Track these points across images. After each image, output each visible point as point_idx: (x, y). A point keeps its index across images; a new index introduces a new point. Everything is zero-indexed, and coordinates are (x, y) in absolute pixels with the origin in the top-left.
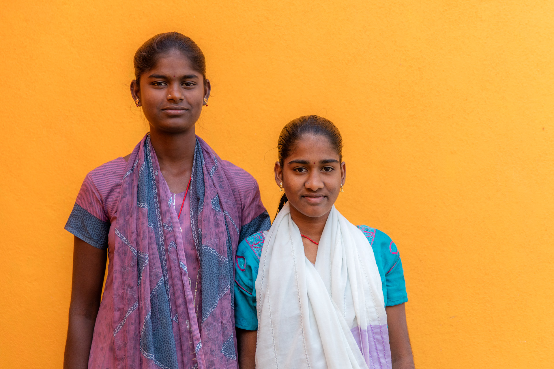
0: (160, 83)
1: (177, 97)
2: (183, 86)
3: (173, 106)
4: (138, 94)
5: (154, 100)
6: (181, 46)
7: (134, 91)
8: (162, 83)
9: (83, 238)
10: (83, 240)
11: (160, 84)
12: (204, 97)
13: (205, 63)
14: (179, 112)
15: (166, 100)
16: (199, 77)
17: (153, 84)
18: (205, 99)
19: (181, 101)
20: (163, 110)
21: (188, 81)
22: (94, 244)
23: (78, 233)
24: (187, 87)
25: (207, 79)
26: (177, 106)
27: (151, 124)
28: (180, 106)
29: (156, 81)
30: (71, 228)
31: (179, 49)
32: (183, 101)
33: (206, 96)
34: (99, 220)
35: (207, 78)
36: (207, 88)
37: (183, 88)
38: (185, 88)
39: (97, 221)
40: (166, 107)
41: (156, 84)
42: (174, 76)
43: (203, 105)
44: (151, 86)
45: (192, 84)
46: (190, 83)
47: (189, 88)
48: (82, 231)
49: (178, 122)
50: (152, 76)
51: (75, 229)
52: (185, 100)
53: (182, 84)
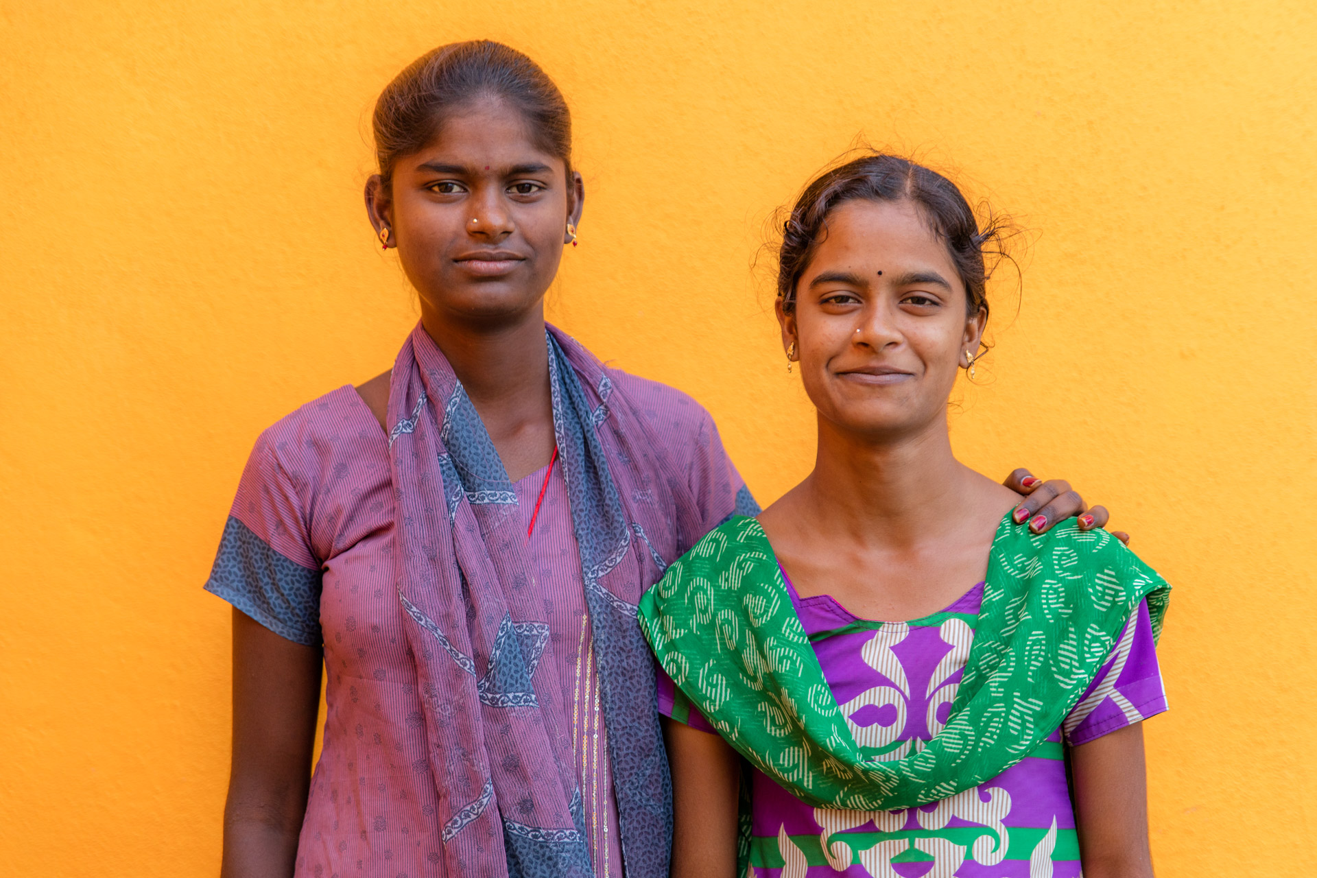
0: (447, 184)
2: (510, 195)
4: (387, 215)
6: (506, 82)
7: (375, 206)
8: (453, 184)
9: (264, 619)
10: (265, 625)
11: (446, 188)
12: (567, 220)
13: (569, 127)
14: (501, 266)
16: (555, 169)
17: (427, 187)
18: (570, 227)
19: (506, 235)
22: (295, 635)
23: (251, 606)
25: (575, 172)
26: (497, 251)
28: (504, 250)
30: (232, 593)
32: (513, 236)
34: (303, 570)
37: (510, 198)
38: (516, 200)
39: (297, 573)
40: (465, 253)
41: (436, 189)
43: (566, 242)
45: (536, 186)
46: (531, 186)
47: (524, 199)
48: (260, 600)
49: (498, 292)
50: (425, 167)
51: (244, 596)
52: (516, 233)
53: (508, 189)
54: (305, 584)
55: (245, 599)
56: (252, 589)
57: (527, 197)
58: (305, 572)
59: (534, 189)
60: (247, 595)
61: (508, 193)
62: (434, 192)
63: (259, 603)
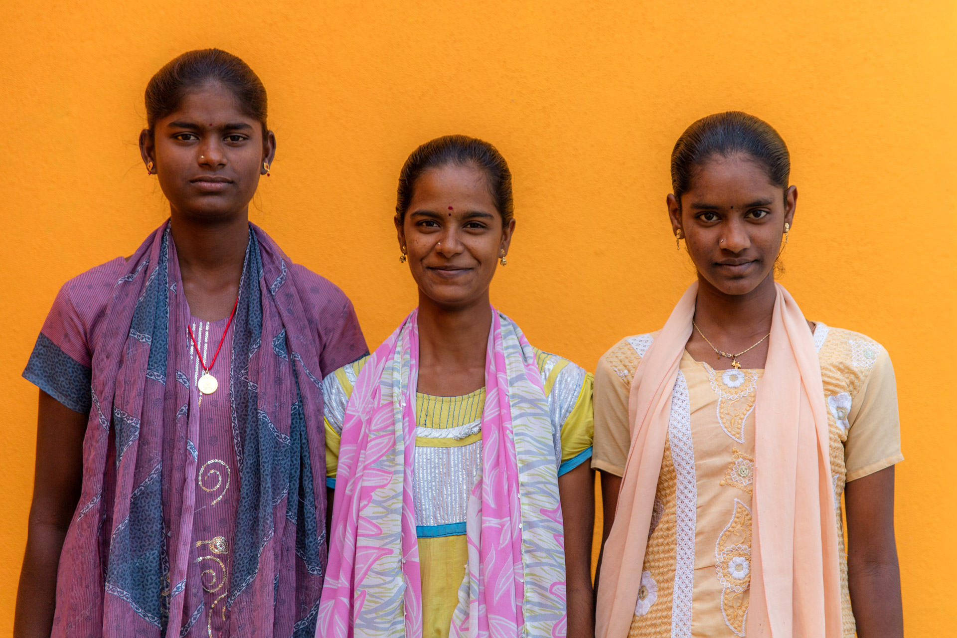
0: (186, 135)
1: (214, 160)
2: (226, 142)
4: (152, 154)
5: (177, 165)
6: (223, 74)
7: (145, 147)
8: (190, 135)
9: (54, 393)
10: (54, 397)
11: (186, 137)
12: (263, 160)
13: (266, 102)
14: (218, 186)
15: (196, 165)
16: (253, 127)
17: (174, 136)
18: (265, 164)
19: (221, 166)
20: (193, 181)
21: (236, 133)
22: (72, 405)
23: (46, 385)
24: (233, 143)
25: (270, 131)
26: (215, 176)
27: (173, 205)
28: (220, 176)
29: (179, 133)
30: (34, 377)
31: (219, 79)
32: (226, 167)
33: (267, 160)
34: (79, 365)
35: (270, 127)
36: (269, 145)
37: (226, 144)
38: (230, 145)
39: (75, 367)
40: (197, 177)
41: (180, 138)
42: (211, 125)
43: (262, 174)
44: (173, 140)
45: (242, 137)
46: (239, 137)
47: (235, 145)
48: (52, 381)
49: (217, 202)
50: (173, 125)
51: (42, 379)
52: (228, 166)
53: (224, 139)
54: (80, 374)
55: (42, 381)
56: (47, 375)
57: (236, 143)
58: (81, 367)
59: (241, 139)
60: (44, 378)
61: (224, 141)
62: (178, 139)
63: (51, 383)
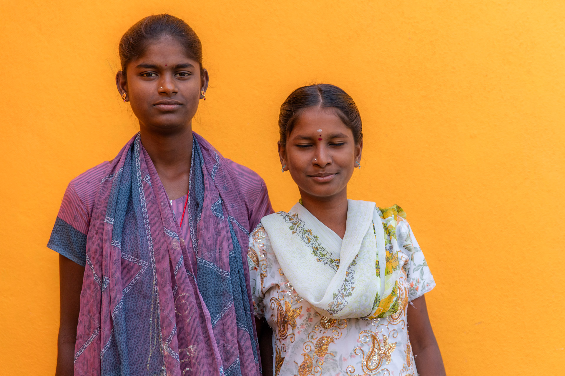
0: (149, 73)
1: (170, 89)
2: (176, 77)
3: (166, 100)
4: (125, 87)
5: (144, 94)
6: (173, 30)
7: (120, 84)
8: (152, 73)
9: (70, 256)
10: (70, 259)
11: (149, 75)
12: (201, 89)
13: (201, 49)
14: (173, 107)
15: (157, 93)
16: (195, 66)
17: (141, 75)
18: (202, 92)
19: (174, 94)
20: (155, 105)
21: (183, 70)
24: (181, 78)
25: (204, 69)
26: (171, 100)
27: (141, 122)
28: (173, 100)
29: (145, 72)
31: (170, 34)
32: (177, 94)
33: (203, 89)
35: (204, 66)
36: (205, 79)
37: (177, 78)
38: (179, 79)
40: (158, 101)
41: (145, 75)
42: (166, 65)
43: (201, 98)
44: (139, 77)
45: (187, 73)
48: (68, 248)
49: (172, 118)
50: (140, 66)
51: (61, 247)
52: (179, 93)
56: (64, 244)
57: (183, 78)
59: (186, 75)
61: (175, 76)
